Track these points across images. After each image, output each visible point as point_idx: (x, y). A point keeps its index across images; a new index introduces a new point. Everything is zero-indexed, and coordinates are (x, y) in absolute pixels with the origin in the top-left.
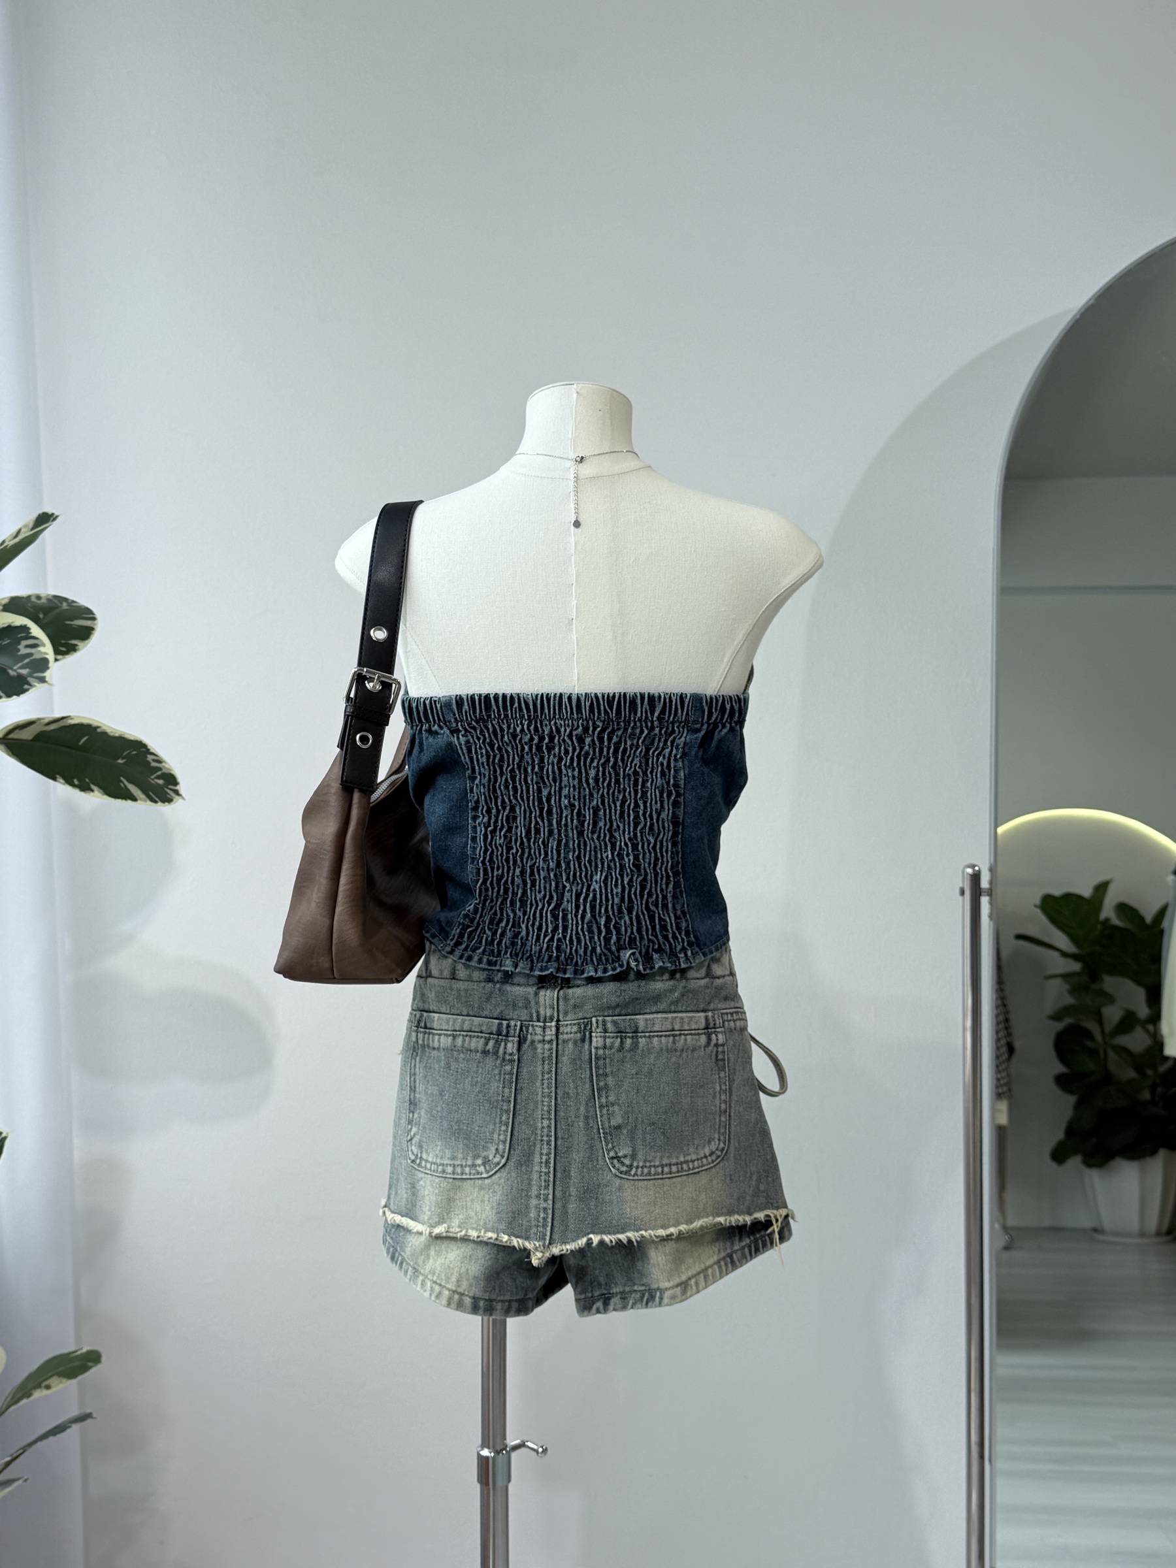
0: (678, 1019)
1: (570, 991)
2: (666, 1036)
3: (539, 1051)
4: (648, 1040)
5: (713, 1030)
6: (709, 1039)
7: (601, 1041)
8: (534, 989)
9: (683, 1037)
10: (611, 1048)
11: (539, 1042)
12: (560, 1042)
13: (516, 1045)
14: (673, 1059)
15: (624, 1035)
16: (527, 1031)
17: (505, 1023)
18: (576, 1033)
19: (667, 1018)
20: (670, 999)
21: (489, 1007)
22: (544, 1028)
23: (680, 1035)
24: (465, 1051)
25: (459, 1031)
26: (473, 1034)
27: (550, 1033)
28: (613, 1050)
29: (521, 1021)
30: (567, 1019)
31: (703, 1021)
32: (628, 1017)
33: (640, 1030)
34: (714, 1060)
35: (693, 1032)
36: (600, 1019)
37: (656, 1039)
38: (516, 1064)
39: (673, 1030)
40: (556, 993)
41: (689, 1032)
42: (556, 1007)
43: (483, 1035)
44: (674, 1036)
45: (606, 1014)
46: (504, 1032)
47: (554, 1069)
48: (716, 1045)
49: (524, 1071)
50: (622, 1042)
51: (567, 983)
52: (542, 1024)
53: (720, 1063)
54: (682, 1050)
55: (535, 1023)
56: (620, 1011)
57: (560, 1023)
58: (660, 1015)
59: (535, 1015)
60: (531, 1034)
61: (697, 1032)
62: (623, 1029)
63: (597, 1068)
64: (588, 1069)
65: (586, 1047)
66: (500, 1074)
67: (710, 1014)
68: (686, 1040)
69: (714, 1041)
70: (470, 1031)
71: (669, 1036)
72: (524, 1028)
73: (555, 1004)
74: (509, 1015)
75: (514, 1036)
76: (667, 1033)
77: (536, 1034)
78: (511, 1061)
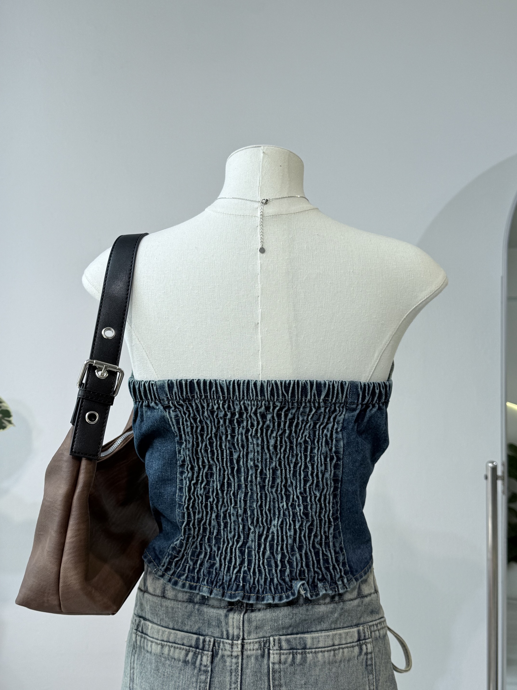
0: (337, 637)
1: (253, 615)
2: (328, 651)
3: (228, 664)
4: (314, 655)
5: (363, 641)
6: (361, 649)
7: (277, 657)
8: (225, 611)
9: (341, 650)
10: (285, 663)
11: (228, 656)
12: (245, 657)
13: (209, 659)
14: (334, 670)
15: (295, 651)
16: (219, 647)
17: (201, 638)
18: (257, 650)
19: (328, 636)
20: (331, 620)
21: (189, 623)
22: (232, 645)
23: (339, 649)
24: (170, 659)
25: (166, 641)
26: (176, 645)
27: (237, 650)
28: (287, 665)
29: (214, 637)
30: (250, 637)
31: (356, 635)
32: (299, 636)
33: (308, 647)
34: (364, 666)
35: (349, 645)
36: (276, 638)
37: (320, 654)
38: (209, 674)
39: (334, 645)
40: (242, 616)
41: (346, 645)
42: (241, 628)
43: (185, 647)
44: (334, 650)
45: (281, 633)
46: (201, 646)
47: (239, 680)
48: (366, 654)
49: (216, 680)
50: (294, 658)
51: (250, 608)
52: (230, 642)
53: (369, 668)
54: (341, 661)
55: (225, 641)
56: (293, 630)
57: (245, 641)
58: (324, 634)
59: (225, 633)
60: (222, 650)
61: (351, 645)
62: (294, 646)
63: (274, 679)
64: (266, 681)
65: (265, 661)
66: (197, 682)
67: (361, 628)
68: (343, 652)
69: (364, 650)
70: (175, 643)
71: (330, 651)
72: (216, 644)
73: (241, 625)
74: (205, 631)
75: (208, 651)
76: (329, 648)
77: (225, 650)
78: (206, 672)
